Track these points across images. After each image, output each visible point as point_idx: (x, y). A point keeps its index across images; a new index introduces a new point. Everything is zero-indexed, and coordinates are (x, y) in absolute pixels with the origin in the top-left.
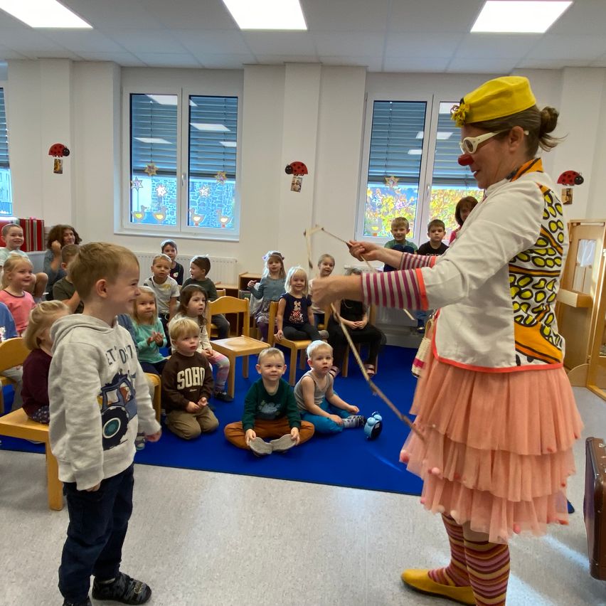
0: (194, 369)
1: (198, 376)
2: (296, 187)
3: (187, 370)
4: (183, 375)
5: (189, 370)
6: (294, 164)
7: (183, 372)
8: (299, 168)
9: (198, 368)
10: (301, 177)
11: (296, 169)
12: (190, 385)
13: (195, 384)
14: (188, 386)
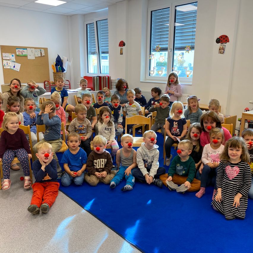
0: (101, 160)
1: (103, 163)
2: (222, 51)
3: (98, 160)
4: (96, 162)
5: (99, 160)
6: (221, 37)
7: (96, 161)
8: (224, 39)
9: (103, 160)
10: (225, 44)
11: (223, 40)
12: (99, 167)
13: (101, 167)
14: (98, 167)
